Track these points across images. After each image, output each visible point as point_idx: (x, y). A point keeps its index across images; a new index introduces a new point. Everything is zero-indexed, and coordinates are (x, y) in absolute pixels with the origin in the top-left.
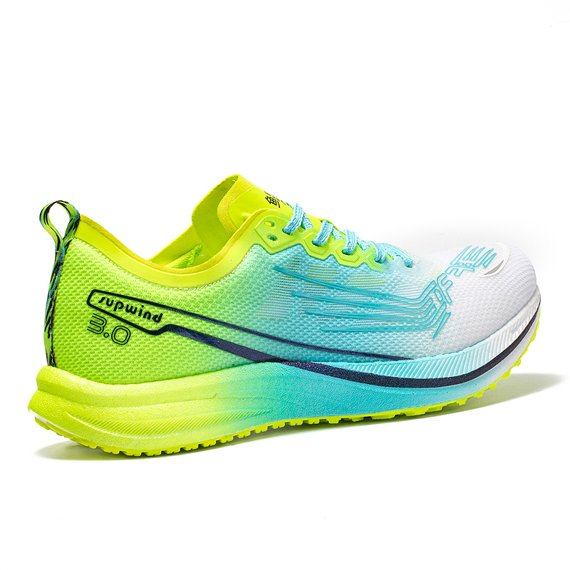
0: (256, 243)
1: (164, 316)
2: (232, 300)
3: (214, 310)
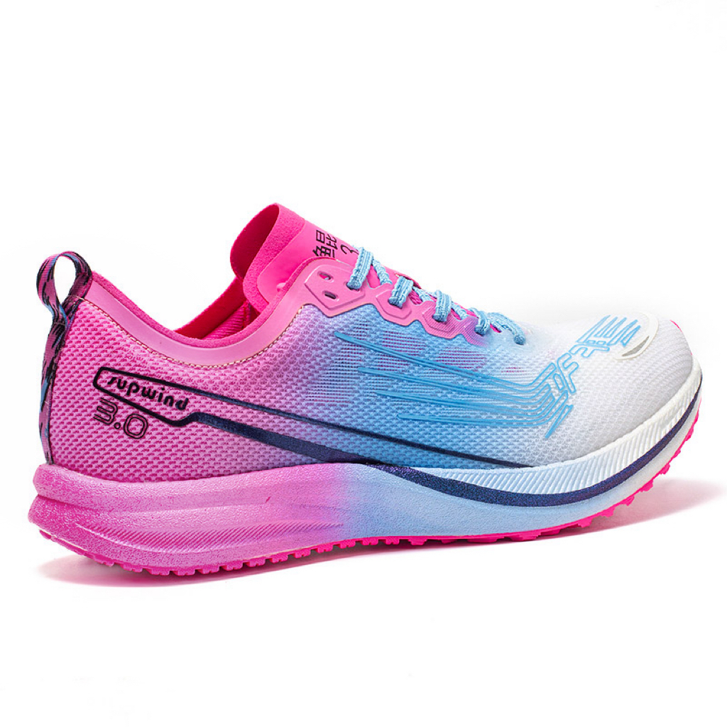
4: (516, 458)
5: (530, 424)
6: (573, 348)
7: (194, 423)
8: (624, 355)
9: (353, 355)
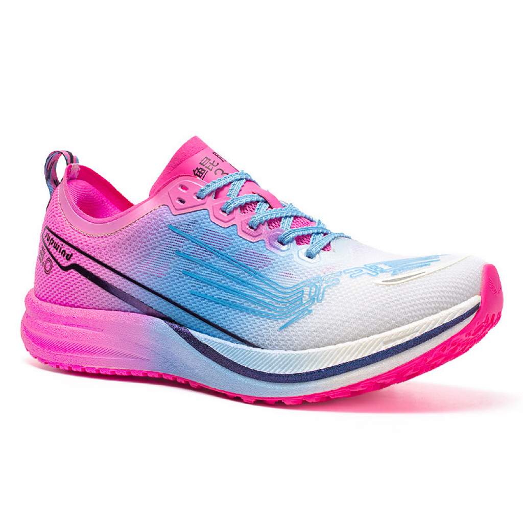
4: (253, 339)
5: (274, 317)
6: (347, 270)
7: (72, 270)
8: (383, 281)
9: (176, 242)
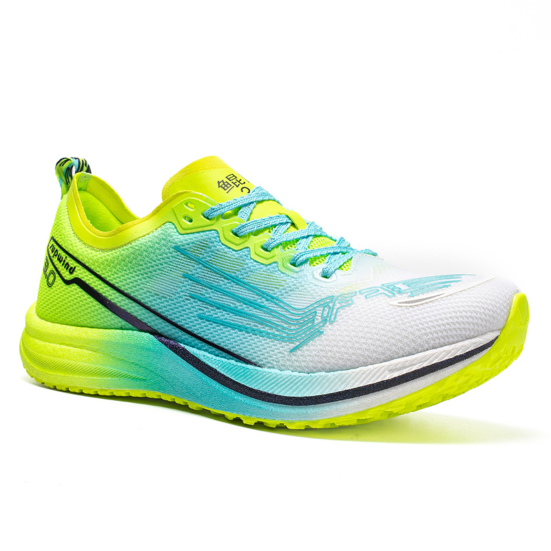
0: (170, 221)
1: (76, 269)
2: (125, 268)
3: (110, 273)
